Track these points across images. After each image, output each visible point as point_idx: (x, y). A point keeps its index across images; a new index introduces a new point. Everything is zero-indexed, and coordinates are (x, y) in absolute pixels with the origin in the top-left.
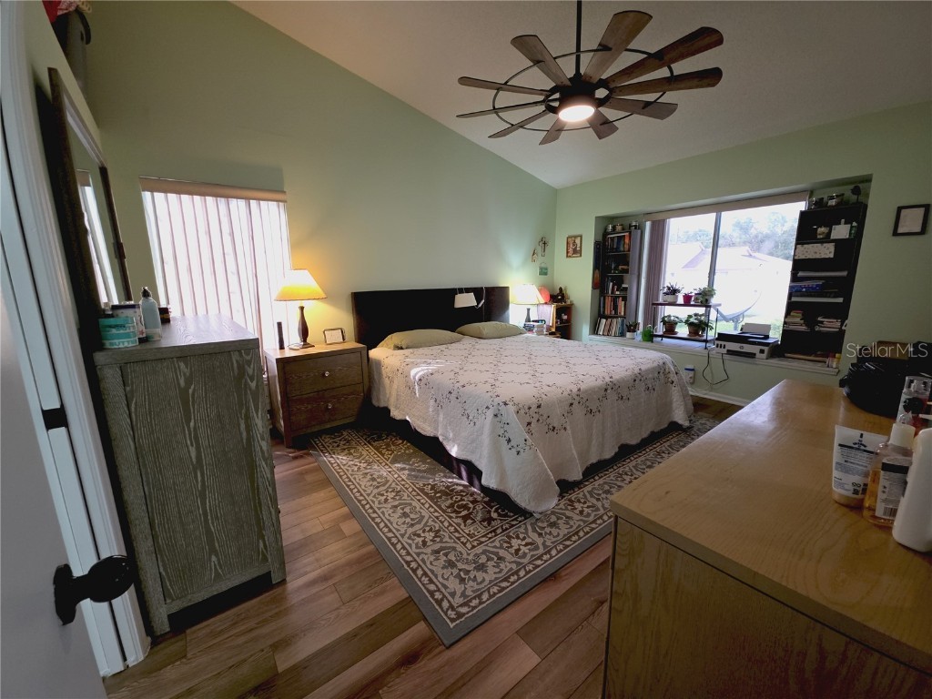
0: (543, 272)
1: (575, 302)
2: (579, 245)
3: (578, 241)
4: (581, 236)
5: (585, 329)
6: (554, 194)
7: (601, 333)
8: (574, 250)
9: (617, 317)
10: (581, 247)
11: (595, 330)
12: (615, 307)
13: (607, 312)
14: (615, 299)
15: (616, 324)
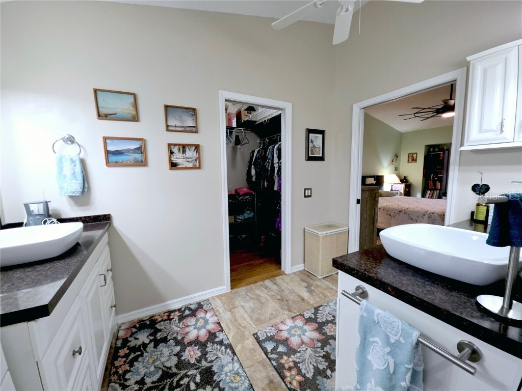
0: (396, 169)
1: (413, 183)
2: (415, 157)
3: (415, 156)
4: (417, 154)
5: (419, 195)
6: (401, 135)
7: (427, 197)
8: (412, 158)
9: (437, 190)
10: (416, 158)
11: (423, 196)
12: (435, 185)
13: (430, 187)
14: (434, 182)
15: (436, 193)
